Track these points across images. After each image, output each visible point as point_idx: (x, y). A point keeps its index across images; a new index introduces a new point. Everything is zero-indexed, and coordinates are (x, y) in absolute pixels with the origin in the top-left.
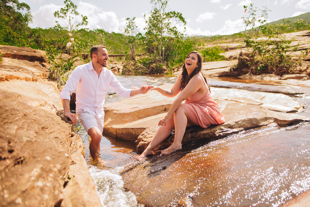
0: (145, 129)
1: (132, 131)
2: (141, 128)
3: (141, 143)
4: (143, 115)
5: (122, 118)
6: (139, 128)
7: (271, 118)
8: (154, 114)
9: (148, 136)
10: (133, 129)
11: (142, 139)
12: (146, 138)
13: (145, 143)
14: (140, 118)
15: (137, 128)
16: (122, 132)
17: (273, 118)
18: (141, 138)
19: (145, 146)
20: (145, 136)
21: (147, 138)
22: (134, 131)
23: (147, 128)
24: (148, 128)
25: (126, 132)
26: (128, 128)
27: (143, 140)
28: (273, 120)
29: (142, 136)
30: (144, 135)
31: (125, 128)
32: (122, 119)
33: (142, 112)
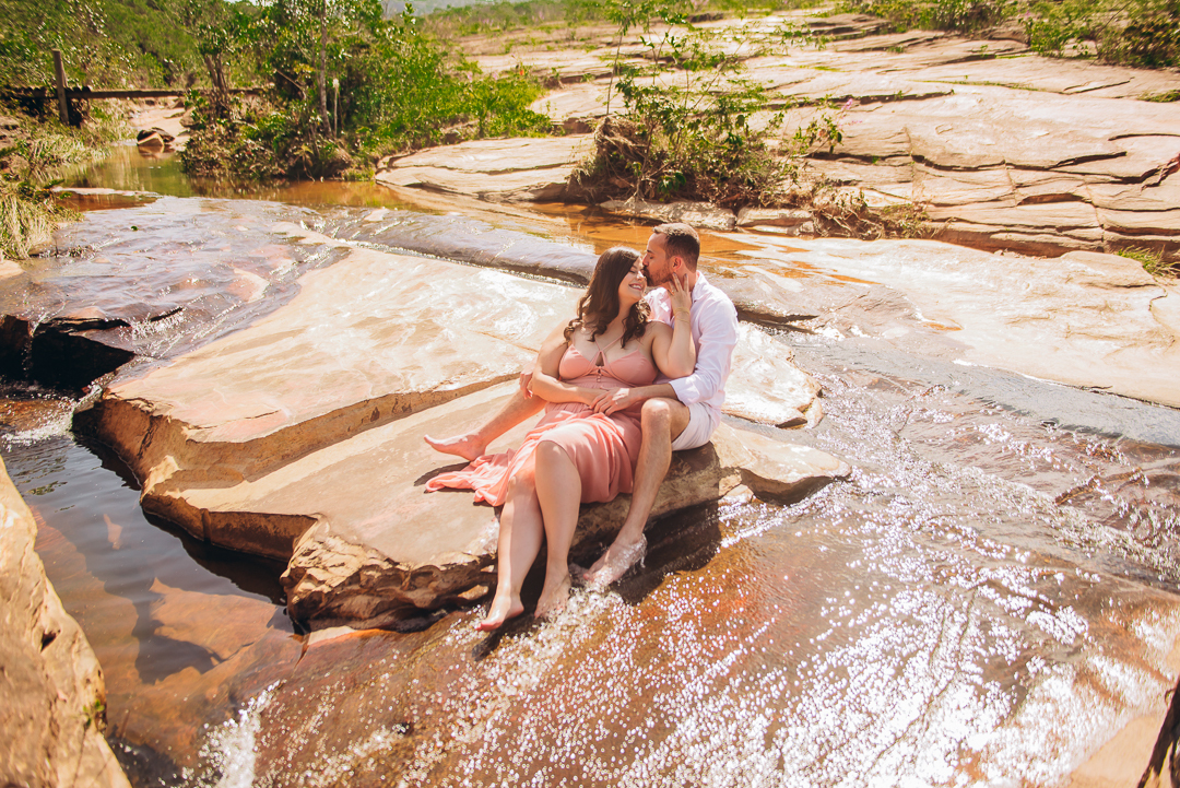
0: (310, 520)
1: (263, 523)
2: (298, 516)
3: (304, 586)
4: (296, 446)
5: (219, 462)
6: (292, 516)
7: (733, 469)
8: (336, 436)
9: (326, 557)
10: (266, 516)
11: (309, 572)
12: (320, 566)
13: (318, 589)
14: (288, 455)
15: (281, 515)
16: (228, 525)
17: (738, 468)
18: (304, 569)
19: (321, 602)
20: (317, 560)
21: (324, 568)
22: (273, 523)
23: (319, 517)
24: (324, 516)
25: (243, 526)
26: (248, 513)
27: (310, 578)
28: (739, 477)
29: (307, 558)
30: (312, 556)
31: (238, 513)
32: (220, 465)
33: (294, 435)
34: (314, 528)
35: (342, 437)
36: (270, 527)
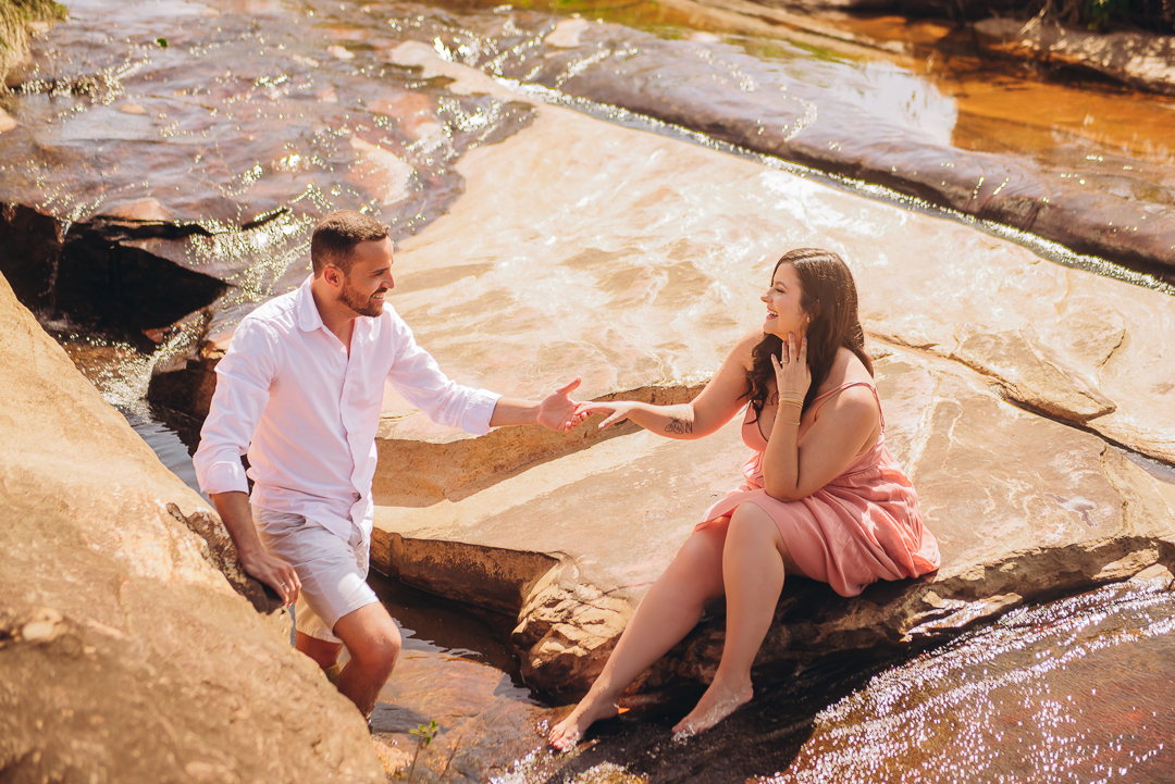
0: (549, 560)
1: (479, 559)
2: (531, 553)
3: (547, 646)
4: (513, 454)
5: (408, 468)
6: (523, 553)
7: (1147, 540)
8: (568, 444)
9: (582, 614)
10: (485, 549)
11: (555, 627)
12: (570, 621)
13: (570, 651)
14: (502, 466)
15: (507, 550)
16: (428, 559)
17: (1156, 539)
18: (548, 624)
19: (571, 668)
20: (565, 613)
21: (577, 625)
22: (494, 561)
23: (561, 557)
24: (568, 557)
25: (450, 561)
26: (460, 544)
27: (557, 635)
28: (1156, 552)
29: (550, 611)
30: (559, 607)
31: (446, 543)
32: (409, 473)
33: (513, 438)
34: (554, 572)
35: (575, 446)
36: (489, 565)
